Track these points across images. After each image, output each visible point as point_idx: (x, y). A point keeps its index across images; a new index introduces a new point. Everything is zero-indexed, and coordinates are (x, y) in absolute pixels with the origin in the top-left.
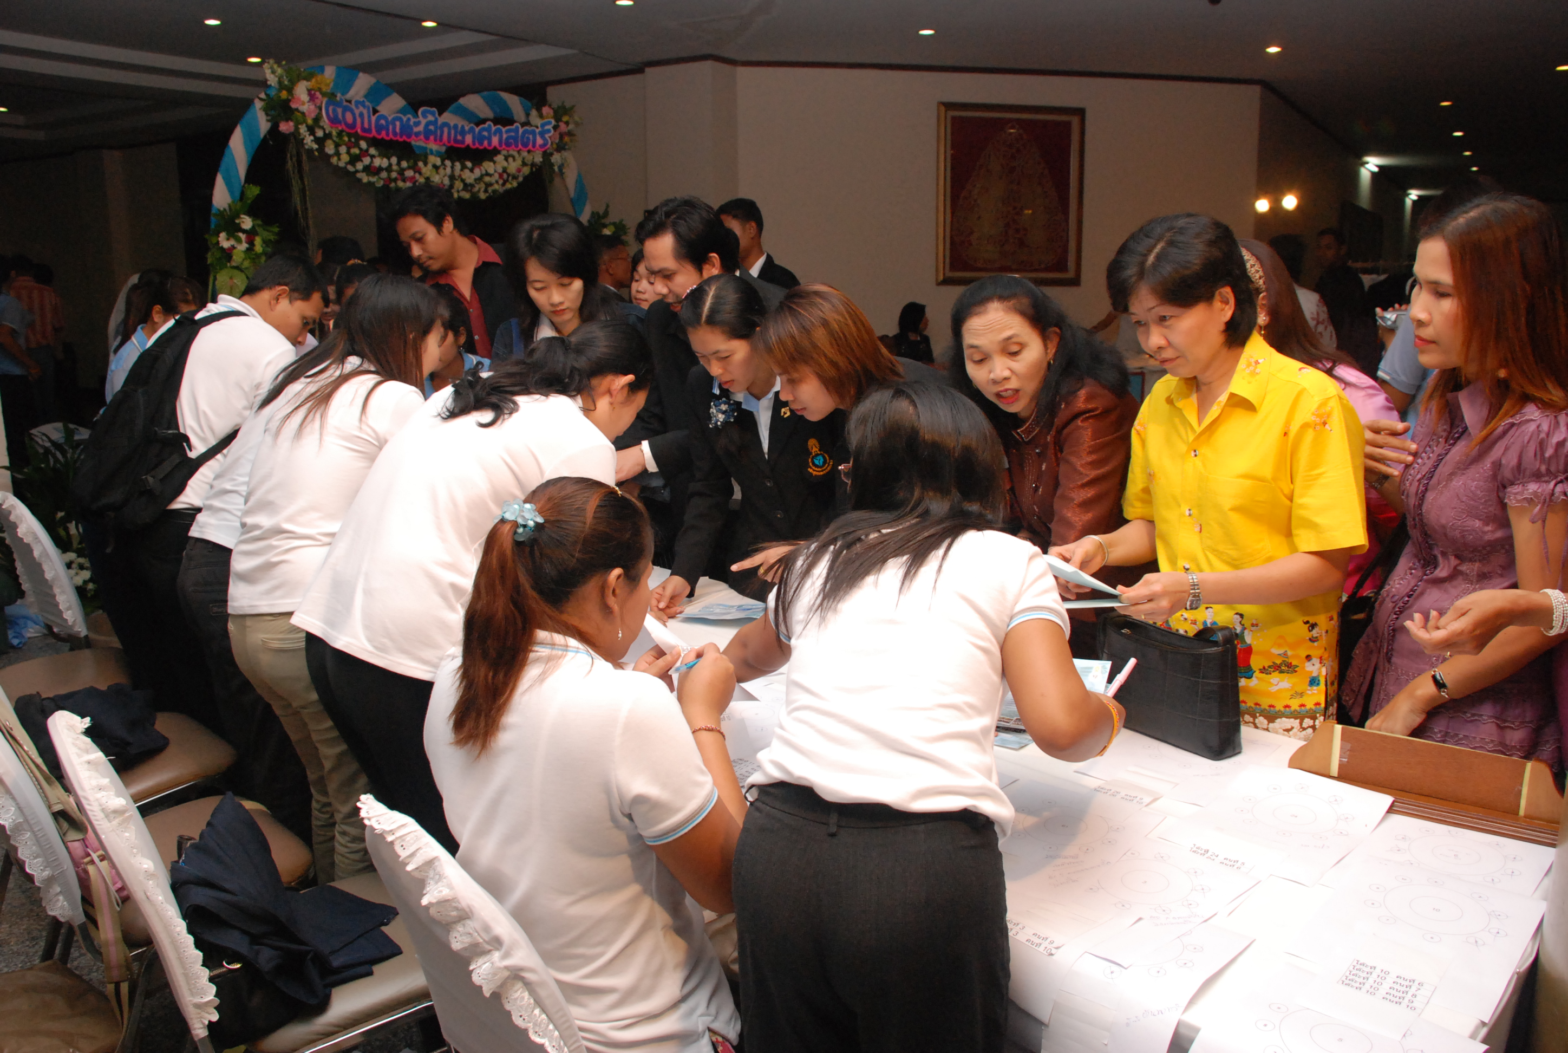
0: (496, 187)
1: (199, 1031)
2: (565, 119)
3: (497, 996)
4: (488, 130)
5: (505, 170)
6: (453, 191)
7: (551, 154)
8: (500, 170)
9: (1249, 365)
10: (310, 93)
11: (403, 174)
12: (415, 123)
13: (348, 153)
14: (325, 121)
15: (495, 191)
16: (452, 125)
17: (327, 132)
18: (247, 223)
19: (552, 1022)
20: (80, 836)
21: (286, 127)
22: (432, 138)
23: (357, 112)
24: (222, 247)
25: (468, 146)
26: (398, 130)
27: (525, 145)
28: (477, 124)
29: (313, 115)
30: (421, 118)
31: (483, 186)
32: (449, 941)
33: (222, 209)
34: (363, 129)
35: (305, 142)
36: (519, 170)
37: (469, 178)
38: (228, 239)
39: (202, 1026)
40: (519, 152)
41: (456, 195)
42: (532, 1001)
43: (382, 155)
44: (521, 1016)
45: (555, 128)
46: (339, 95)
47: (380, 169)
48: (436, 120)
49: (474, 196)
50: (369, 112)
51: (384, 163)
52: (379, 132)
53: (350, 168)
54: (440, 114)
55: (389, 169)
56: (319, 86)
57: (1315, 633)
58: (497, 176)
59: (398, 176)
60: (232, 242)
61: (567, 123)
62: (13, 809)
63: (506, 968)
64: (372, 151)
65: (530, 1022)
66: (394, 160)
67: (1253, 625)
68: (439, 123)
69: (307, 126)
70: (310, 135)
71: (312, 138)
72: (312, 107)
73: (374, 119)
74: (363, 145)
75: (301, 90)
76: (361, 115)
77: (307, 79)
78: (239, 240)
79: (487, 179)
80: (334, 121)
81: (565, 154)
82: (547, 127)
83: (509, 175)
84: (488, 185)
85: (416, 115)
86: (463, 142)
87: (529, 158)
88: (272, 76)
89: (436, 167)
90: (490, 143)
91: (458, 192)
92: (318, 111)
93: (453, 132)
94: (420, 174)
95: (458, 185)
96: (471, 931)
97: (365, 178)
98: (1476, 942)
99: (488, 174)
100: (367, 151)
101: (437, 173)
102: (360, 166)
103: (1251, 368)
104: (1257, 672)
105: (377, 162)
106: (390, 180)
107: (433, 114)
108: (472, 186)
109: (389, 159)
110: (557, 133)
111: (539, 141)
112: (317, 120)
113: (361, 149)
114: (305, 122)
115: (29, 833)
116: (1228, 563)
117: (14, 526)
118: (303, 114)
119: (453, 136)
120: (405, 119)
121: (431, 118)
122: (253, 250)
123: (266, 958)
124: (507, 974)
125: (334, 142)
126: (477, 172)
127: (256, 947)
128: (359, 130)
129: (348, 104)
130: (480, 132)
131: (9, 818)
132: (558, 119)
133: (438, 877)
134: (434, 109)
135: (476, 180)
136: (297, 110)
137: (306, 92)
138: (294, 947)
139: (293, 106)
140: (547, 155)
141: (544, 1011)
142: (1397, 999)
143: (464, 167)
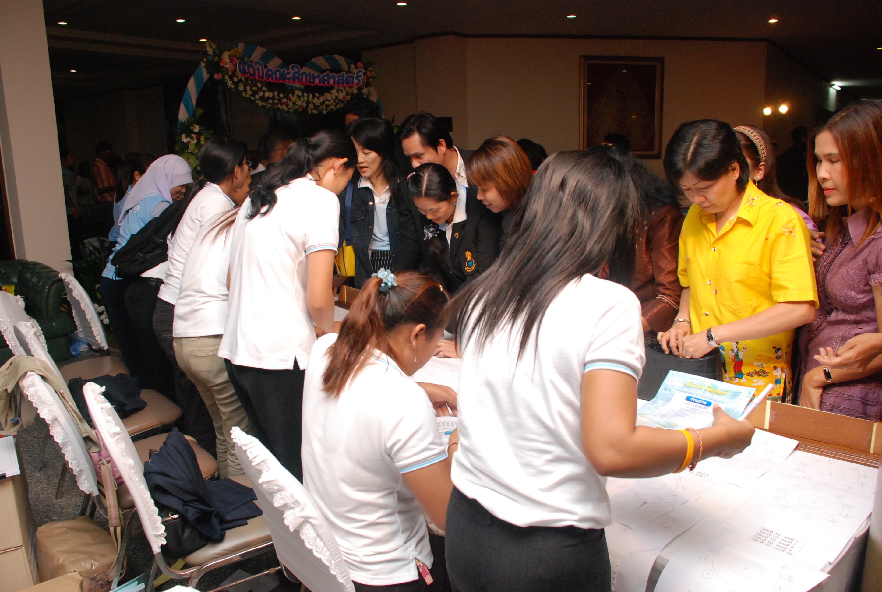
0: (332, 107)
1: (156, 549)
2: (370, 69)
3: (297, 532)
4: (328, 76)
5: (337, 97)
6: (308, 109)
7: (363, 89)
8: (334, 98)
9: (748, 201)
10: (231, 57)
11: (281, 101)
12: (287, 73)
13: (251, 89)
14: (238, 73)
15: (331, 110)
16: (308, 73)
17: (240, 79)
18: (197, 129)
19: (326, 546)
20: (98, 450)
21: (217, 77)
22: (297, 81)
23: (256, 67)
24: (183, 142)
25: (317, 84)
26: (278, 77)
27: (348, 83)
28: (322, 73)
29: (232, 70)
30: (291, 70)
31: (324, 106)
32: (273, 502)
33: (183, 121)
34: (259, 77)
35: (228, 84)
36: (344, 98)
37: (317, 102)
38: (186, 138)
39: (157, 547)
40: (344, 88)
41: (310, 112)
42: (315, 535)
43: (269, 91)
44: (309, 543)
45: (364, 74)
46: (246, 59)
47: (268, 98)
48: (299, 71)
49: (320, 113)
50: (262, 67)
51: (271, 95)
52: (268, 78)
53: (252, 98)
54: (301, 68)
55: (273, 98)
56: (235, 54)
57: (779, 353)
58: (332, 101)
59: (278, 102)
60: (189, 139)
61: (371, 71)
62: (62, 434)
63: (302, 517)
64: (264, 89)
65: (313, 546)
66: (276, 93)
67: (743, 348)
68: (301, 73)
69: (229, 76)
70: (230, 80)
71: (231, 82)
72: (232, 65)
73: (265, 71)
74: (259, 85)
75: (226, 57)
76: (258, 69)
77: (229, 50)
78: (192, 138)
79: (327, 103)
80: (243, 72)
81: (370, 88)
82: (360, 74)
83: (339, 100)
84: (328, 106)
85: (288, 69)
86: (314, 82)
87: (350, 91)
88: (210, 49)
89: (298, 96)
90: (328, 83)
91: (311, 110)
92: (234, 67)
93: (308, 77)
94: (290, 100)
95: (311, 106)
96: (284, 497)
97: (260, 104)
98: (833, 520)
99: (327, 100)
100: (261, 88)
101: (299, 100)
102: (257, 97)
103: (750, 203)
104: (746, 375)
105: (267, 94)
106: (274, 104)
107: (297, 68)
108: (319, 106)
109: (273, 93)
110: (365, 77)
111: (356, 81)
112: (234, 72)
113: (258, 88)
114: (227, 73)
115: (71, 447)
116: (731, 312)
117: (71, 291)
118: (227, 69)
119: (308, 79)
120: (282, 71)
121: (296, 70)
122: (200, 143)
123: (191, 513)
124: (302, 520)
125: (243, 84)
126: (322, 99)
127: (186, 507)
128: (257, 77)
129: (250, 63)
130: (323, 77)
131: (61, 439)
132: (366, 68)
133: (268, 468)
134: (298, 65)
135: (320, 103)
136: (223, 67)
137: (228, 57)
138: (207, 508)
139: (222, 65)
140: (360, 89)
141: (322, 540)
142: (783, 549)
143: (314, 96)
